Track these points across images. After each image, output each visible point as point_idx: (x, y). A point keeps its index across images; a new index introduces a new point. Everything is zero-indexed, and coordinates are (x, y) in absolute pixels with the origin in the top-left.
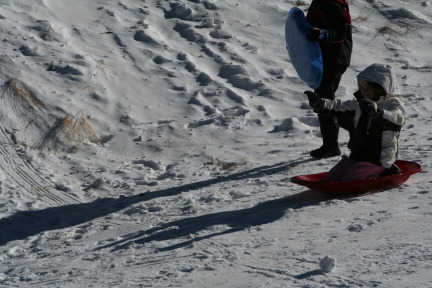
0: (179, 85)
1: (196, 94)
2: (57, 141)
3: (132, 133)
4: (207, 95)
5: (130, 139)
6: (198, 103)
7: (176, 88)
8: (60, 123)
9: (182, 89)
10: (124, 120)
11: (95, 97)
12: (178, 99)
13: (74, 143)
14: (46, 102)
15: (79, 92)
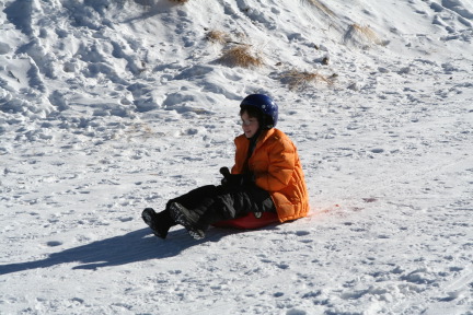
0: (420, 10)
1: (436, 17)
2: (354, 41)
3: (403, 41)
4: (444, 19)
5: (403, 45)
6: (440, 24)
7: (418, 12)
8: (352, 28)
9: (423, 13)
10: (393, 30)
11: (366, 12)
12: (423, 20)
13: (366, 44)
14: (336, 12)
15: (354, 8)
